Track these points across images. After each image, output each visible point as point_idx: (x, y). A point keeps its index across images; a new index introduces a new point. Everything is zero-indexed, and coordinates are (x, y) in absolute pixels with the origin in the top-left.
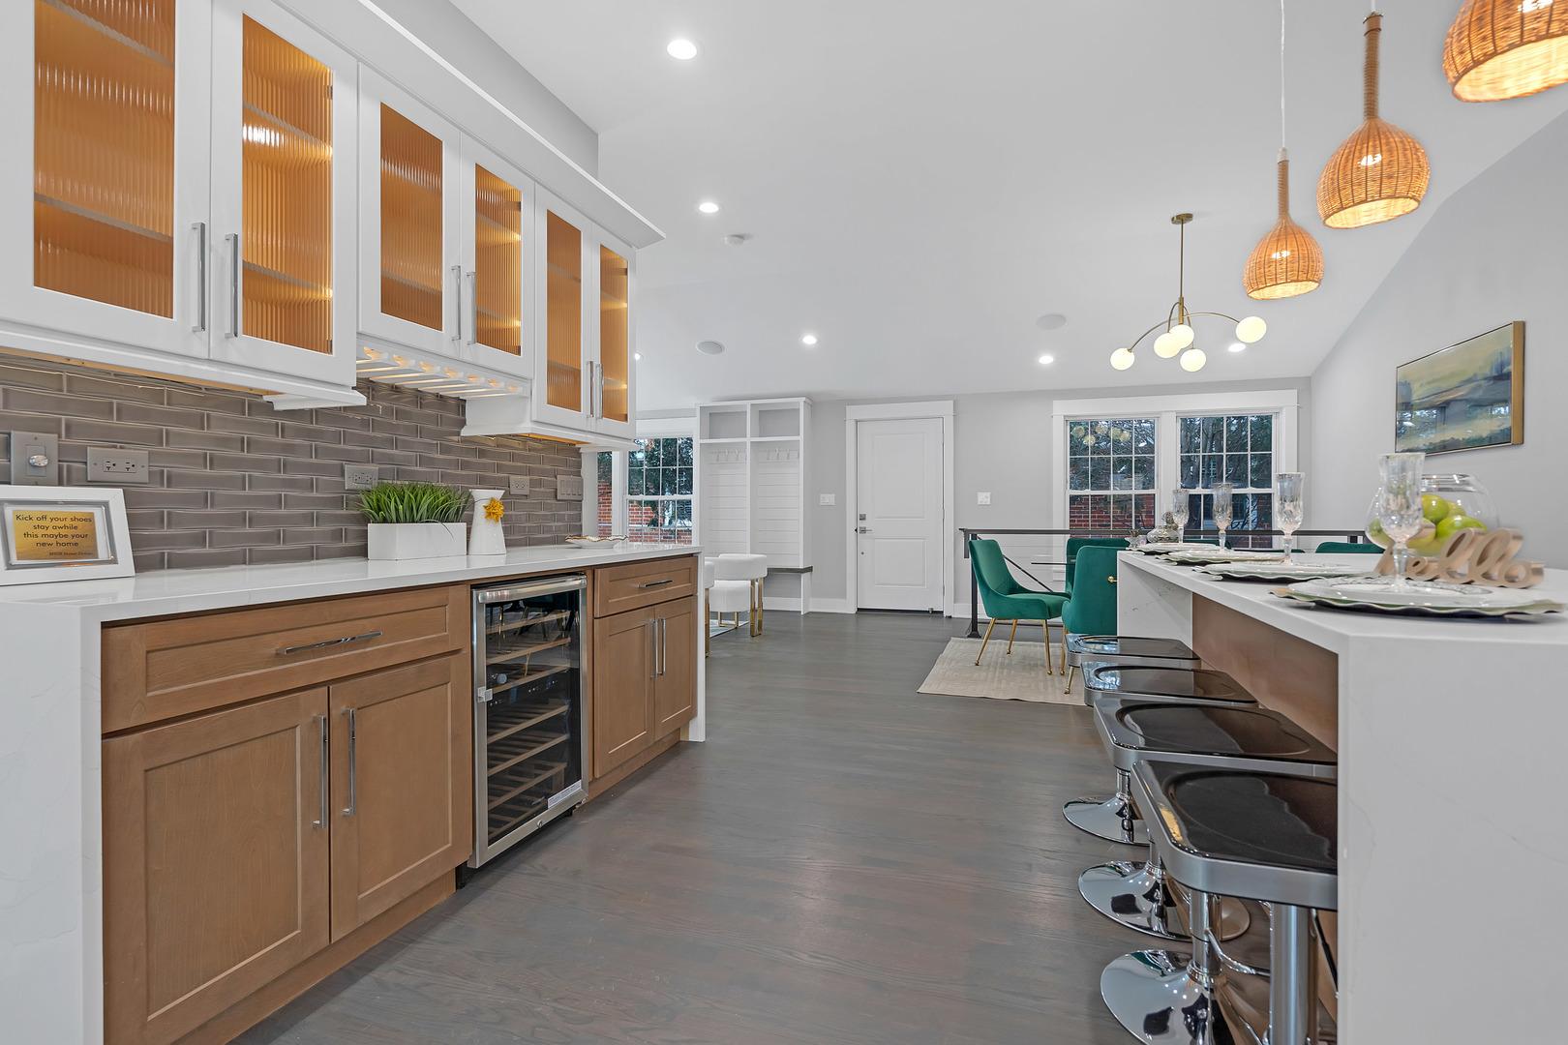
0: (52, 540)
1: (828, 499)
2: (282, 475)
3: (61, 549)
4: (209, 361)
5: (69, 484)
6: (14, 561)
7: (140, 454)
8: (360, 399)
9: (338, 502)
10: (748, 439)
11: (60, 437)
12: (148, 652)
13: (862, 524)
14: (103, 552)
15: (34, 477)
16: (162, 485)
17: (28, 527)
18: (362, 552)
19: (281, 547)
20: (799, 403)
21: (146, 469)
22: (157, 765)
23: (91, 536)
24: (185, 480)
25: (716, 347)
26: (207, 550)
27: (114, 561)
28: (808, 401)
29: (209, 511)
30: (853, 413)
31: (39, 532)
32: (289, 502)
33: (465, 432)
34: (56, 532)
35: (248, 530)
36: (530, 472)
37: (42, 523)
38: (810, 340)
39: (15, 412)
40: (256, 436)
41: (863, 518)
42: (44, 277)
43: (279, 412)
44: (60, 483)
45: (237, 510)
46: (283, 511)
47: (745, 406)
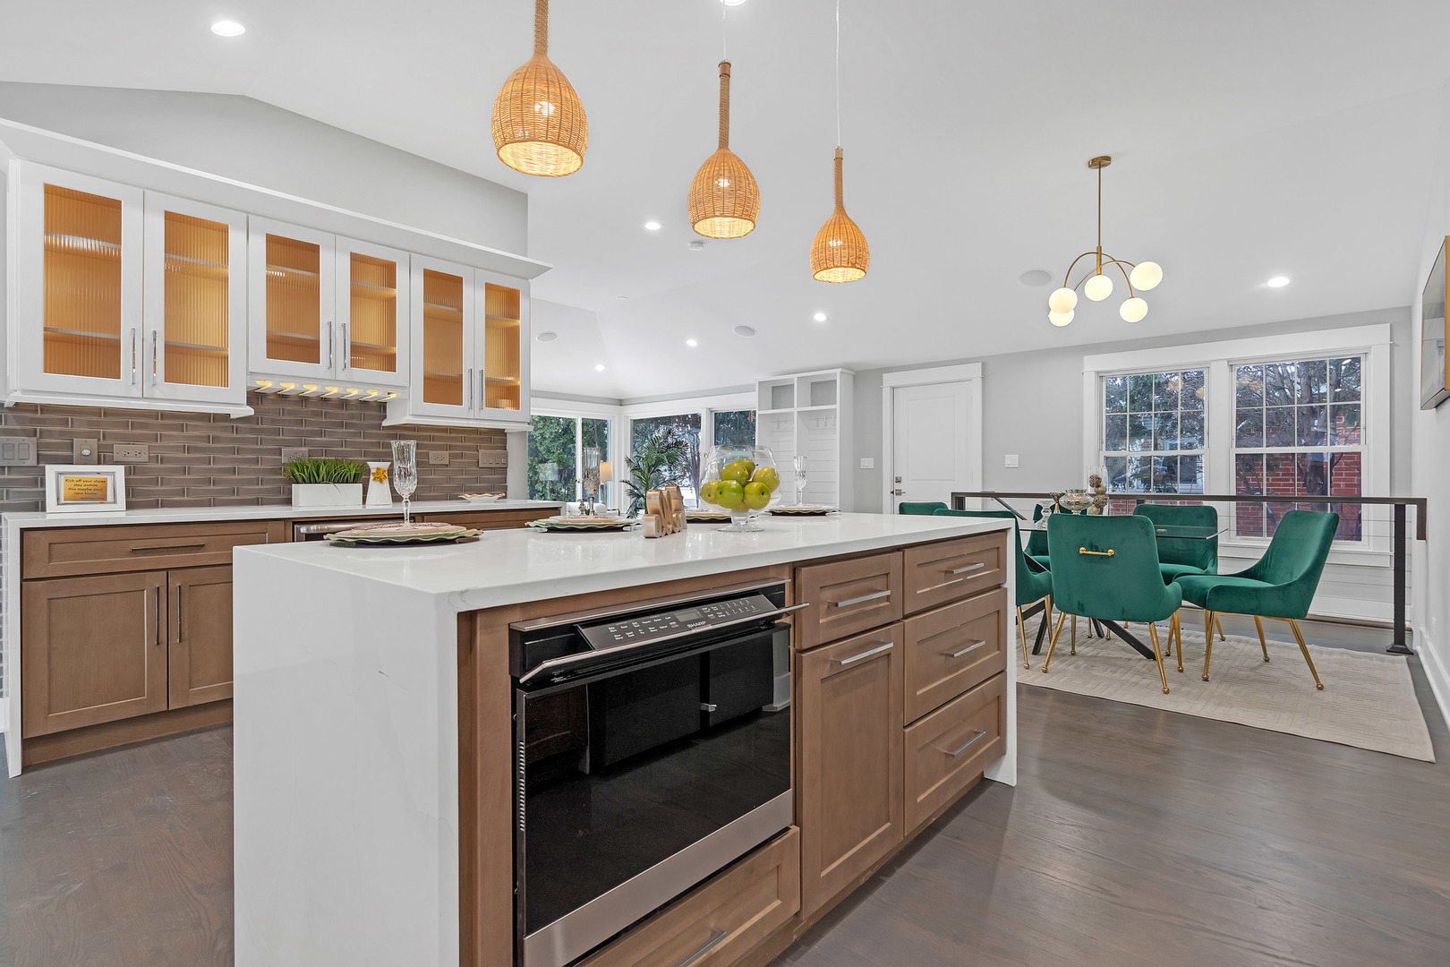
0: (83, 492)
1: (868, 463)
2: (236, 456)
3: (87, 496)
4: (143, 398)
5: (105, 464)
6: (62, 501)
7: (144, 447)
8: (250, 411)
9: (276, 471)
10: (795, 410)
11: (99, 440)
12: (50, 544)
13: (898, 486)
14: (110, 497)
15: (85, 461)
16: (158, 462)
17: (71, 485)
18: (288, 502)
19: (235, 497)
20: (836, 374)
21: (147, 455)
22: (55, 597)
23: (104, 490)
24: (170, 460)
25: (749, 330)
26: (186, 498)
27: (115, 502)
28: (845, 371)
29: (187, 477)
30: (889, 380)
31: (77, 487)
32: (241, 471)
33: (385, 423)
34: (85, 488)
35: (212, 487)
36: (450, 447)
37: (78, 483)
38: (820, 317)
39: (77, 429)
40: (217, 434)
41: (898, 481)
42: (50, 367)
43: (233, 419)
44: (99, 463)
45: (205, 476)
46: (237, 477)
47: (793, 379)
